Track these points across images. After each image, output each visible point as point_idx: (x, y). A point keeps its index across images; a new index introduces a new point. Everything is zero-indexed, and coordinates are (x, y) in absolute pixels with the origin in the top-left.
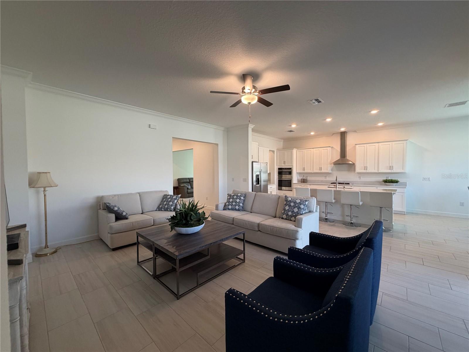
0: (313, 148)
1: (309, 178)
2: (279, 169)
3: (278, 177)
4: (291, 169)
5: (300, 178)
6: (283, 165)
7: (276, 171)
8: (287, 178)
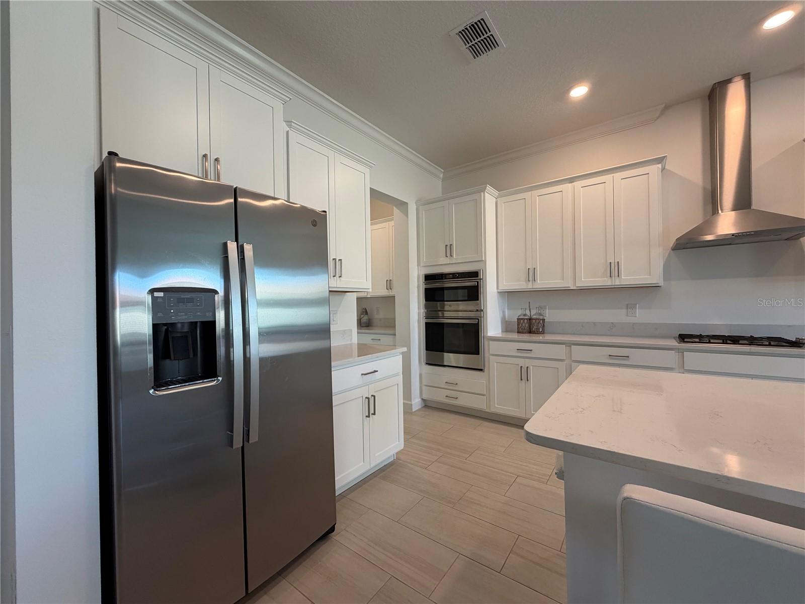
0: (571, 180)
1: (550, 316)
2: (428, 278)
3: (423, 310)
4: (475, 274)
5: (514, 315)
6: (443, 260)
7: (418, 287)
8: (461, 314)
